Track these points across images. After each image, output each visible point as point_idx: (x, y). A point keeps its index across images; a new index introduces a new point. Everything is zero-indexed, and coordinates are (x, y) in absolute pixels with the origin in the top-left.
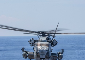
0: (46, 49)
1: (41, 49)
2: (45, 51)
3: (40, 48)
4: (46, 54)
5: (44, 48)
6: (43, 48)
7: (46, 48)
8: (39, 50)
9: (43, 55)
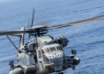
0: (60, 55)
1: (53, 56)
2: (60, 58)
3: (50, 55)
4: (62, 63)
5: (57, 55)
6: (55, 54)
7: (60, 53)
8: (49, 60)
9: (58, 66)
